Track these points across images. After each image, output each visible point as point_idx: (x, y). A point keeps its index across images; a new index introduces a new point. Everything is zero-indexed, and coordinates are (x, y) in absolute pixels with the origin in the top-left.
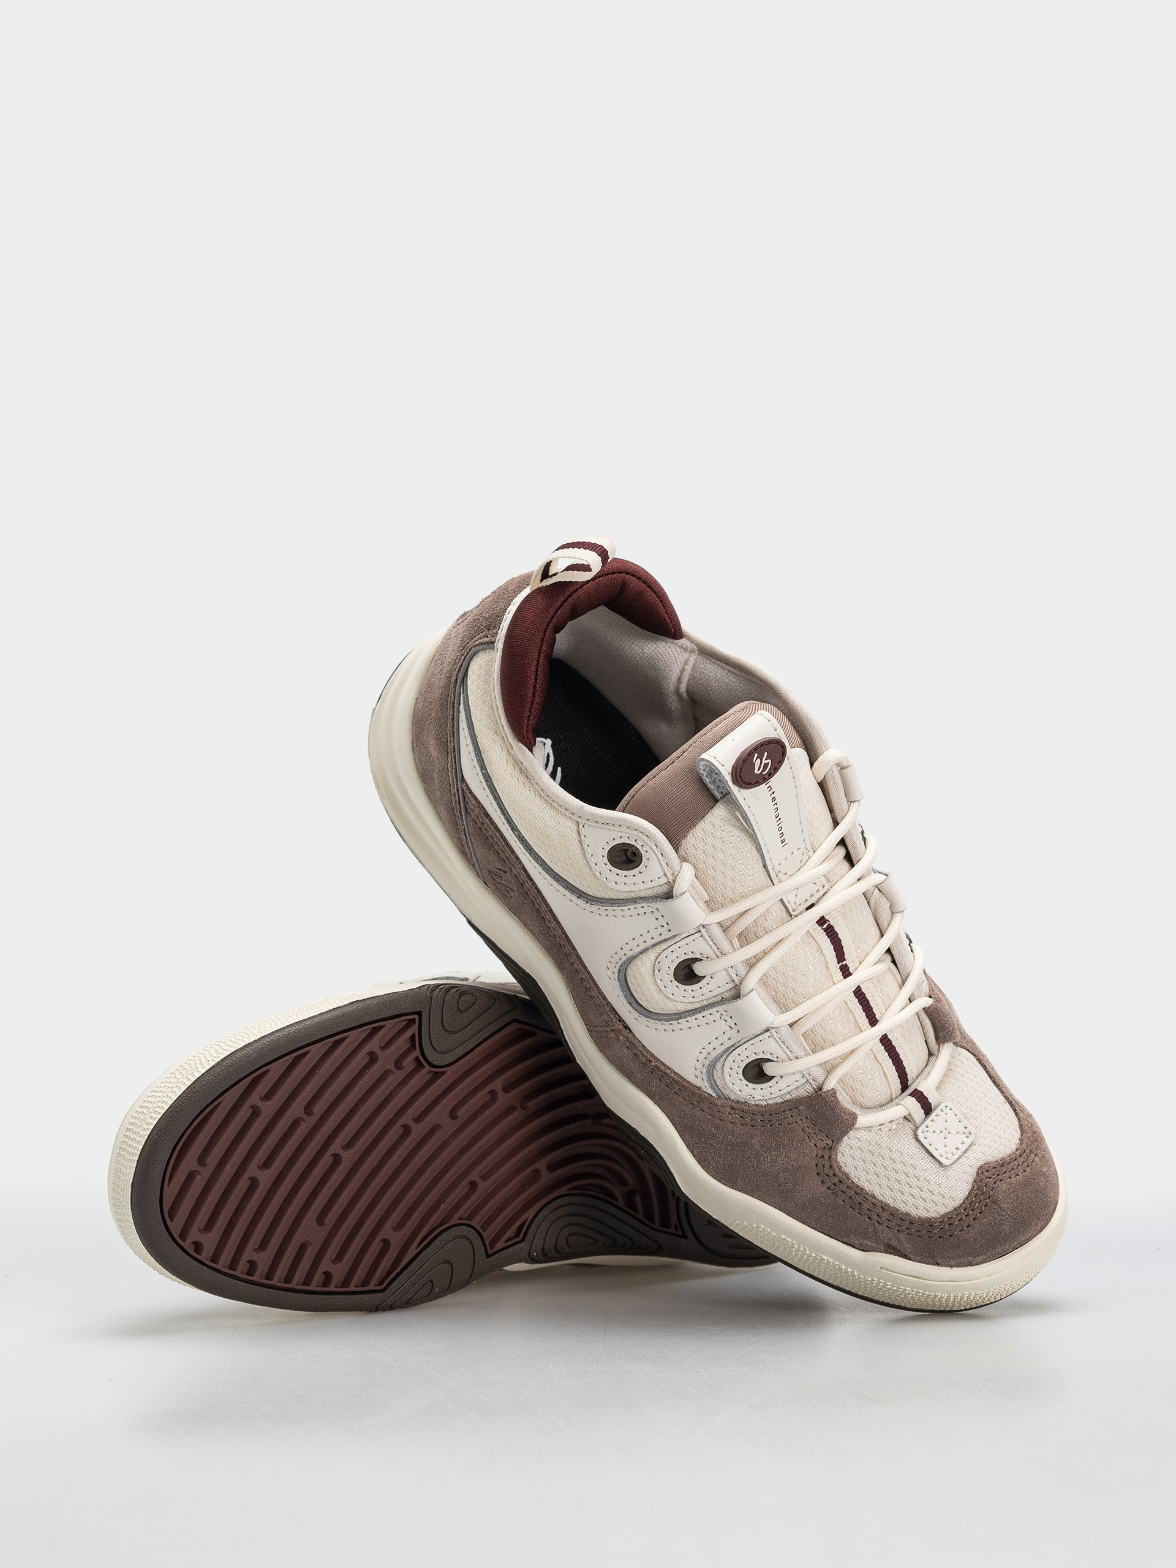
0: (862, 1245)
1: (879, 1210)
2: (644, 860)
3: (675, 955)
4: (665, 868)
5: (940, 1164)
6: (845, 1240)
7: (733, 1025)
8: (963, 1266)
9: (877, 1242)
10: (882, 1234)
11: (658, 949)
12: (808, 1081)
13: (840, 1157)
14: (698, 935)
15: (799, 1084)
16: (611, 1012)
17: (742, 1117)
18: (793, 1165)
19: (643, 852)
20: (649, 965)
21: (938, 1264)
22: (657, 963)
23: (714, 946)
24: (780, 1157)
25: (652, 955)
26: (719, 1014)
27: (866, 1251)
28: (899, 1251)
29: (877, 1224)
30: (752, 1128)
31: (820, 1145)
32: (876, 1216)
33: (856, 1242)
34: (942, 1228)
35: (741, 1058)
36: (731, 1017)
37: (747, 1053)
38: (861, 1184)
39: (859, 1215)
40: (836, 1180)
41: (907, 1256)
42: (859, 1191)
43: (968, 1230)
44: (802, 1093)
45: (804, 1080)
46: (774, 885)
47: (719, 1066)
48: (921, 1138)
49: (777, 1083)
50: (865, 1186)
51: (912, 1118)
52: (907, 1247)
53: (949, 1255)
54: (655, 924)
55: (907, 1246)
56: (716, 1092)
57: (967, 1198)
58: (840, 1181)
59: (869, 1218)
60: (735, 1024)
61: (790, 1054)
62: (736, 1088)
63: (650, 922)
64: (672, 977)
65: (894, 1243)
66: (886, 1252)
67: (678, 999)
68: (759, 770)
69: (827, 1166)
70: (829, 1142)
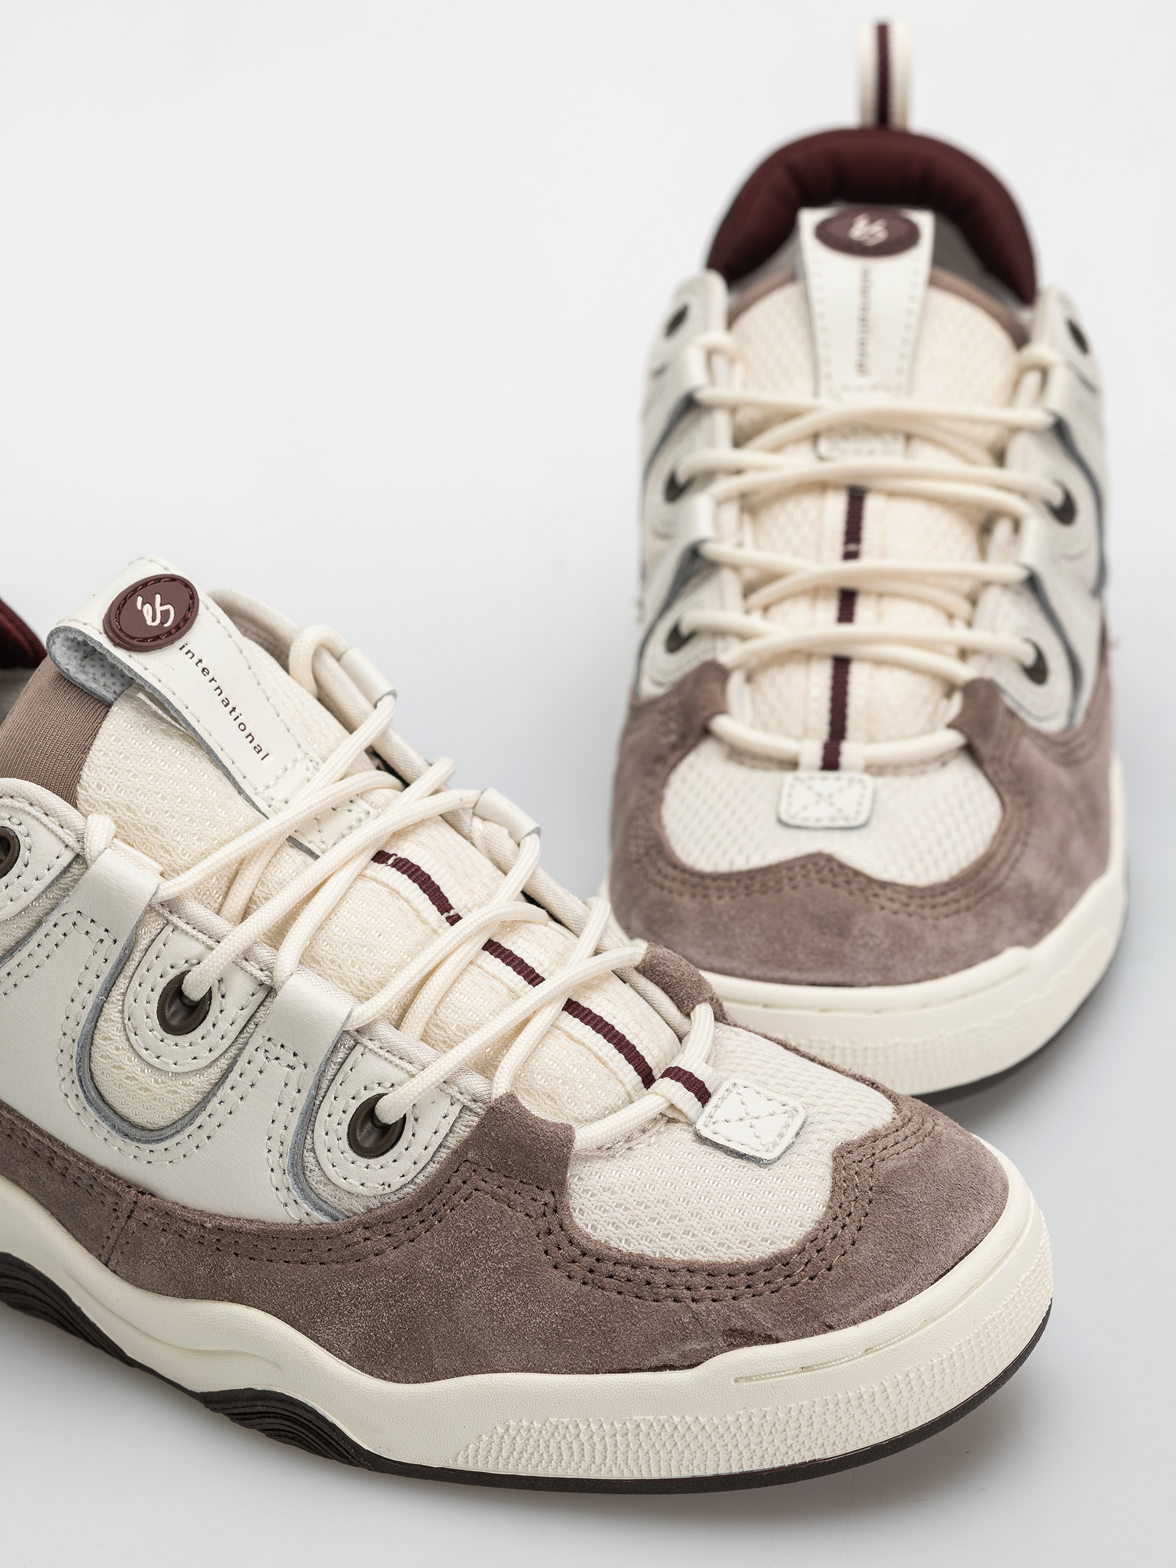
0: (684, 1356)
1: (686, 1277)
2: (21, 839)
3: (147, 987)
4: (60, 831)
5: (757, 1161)
6: (654, 1361)
7: (292, 1060)
8: (876, 1315)
9: (708, 1336)
10: (709, 1316)
11: (116, 995)
12: (465, 1108)
13: (579, 1220)
14: (169, 929)
15: (451, 1119)
16: (109, 1179)
17: (389, 1235)
18: (505, 1269)
19: (15, 828)
20: (118, 1037)
21: (831, 1328)
22: (126, 1021)
23: (200, 936)
24: (478, 1266)
25: (111, 1010)
26: (261, 1052)
27: (698, 1364)
28: (752, 1333)
29: (694, 1305)
30: (412, 1244)
31: (535, 1208)
32: (685, 1291)
33: (674, 1356)
34: (809, 1261)
35: (335, 1119)
36: (282, 1046)
37: (340, 1105)
38: (635, 1248)
39: (655, 1303)
40: (588, 1261)
41: (770, 1336)
42: (637, 1263)
43: (857, 1249)
44: (463, 1132)
45: (457, 1108)
46: (268, 818)
47: (309, 1157)
48: (705, 1133)
49: (414, 1135)
50: (645, 1249)
51: (680, 1112)
52: (764, 1320)
53: (842, 1302)
54: (88, 944)
55: (759, 1316)
56: (327, 1214)
57: (831, 1200)
58: (598, 1260)
59: (675, 1301)
60: (295, 1055)
61: (409, 1067)
62: (353, 1184)
63: (80, 947)
64: (160, 1032)
65: (737, 1323)
66: (732, 1346)
67: (188, 1069)
68: (154, 620)
69: (565, 1243)
70: (547, 1197)
